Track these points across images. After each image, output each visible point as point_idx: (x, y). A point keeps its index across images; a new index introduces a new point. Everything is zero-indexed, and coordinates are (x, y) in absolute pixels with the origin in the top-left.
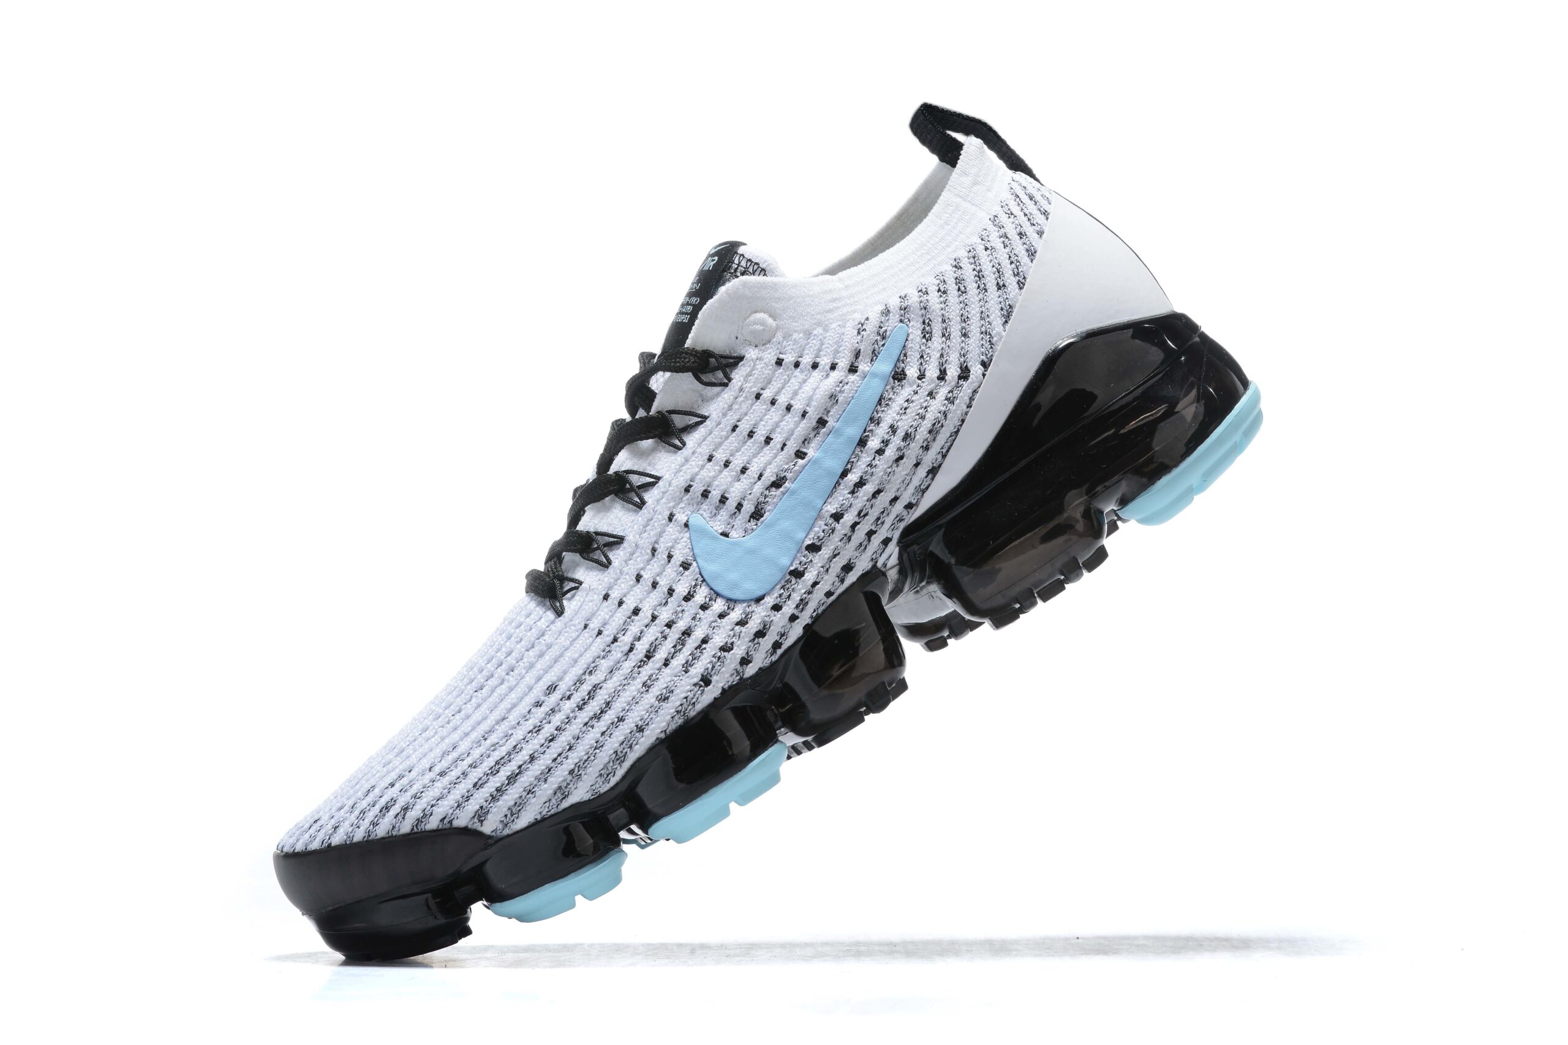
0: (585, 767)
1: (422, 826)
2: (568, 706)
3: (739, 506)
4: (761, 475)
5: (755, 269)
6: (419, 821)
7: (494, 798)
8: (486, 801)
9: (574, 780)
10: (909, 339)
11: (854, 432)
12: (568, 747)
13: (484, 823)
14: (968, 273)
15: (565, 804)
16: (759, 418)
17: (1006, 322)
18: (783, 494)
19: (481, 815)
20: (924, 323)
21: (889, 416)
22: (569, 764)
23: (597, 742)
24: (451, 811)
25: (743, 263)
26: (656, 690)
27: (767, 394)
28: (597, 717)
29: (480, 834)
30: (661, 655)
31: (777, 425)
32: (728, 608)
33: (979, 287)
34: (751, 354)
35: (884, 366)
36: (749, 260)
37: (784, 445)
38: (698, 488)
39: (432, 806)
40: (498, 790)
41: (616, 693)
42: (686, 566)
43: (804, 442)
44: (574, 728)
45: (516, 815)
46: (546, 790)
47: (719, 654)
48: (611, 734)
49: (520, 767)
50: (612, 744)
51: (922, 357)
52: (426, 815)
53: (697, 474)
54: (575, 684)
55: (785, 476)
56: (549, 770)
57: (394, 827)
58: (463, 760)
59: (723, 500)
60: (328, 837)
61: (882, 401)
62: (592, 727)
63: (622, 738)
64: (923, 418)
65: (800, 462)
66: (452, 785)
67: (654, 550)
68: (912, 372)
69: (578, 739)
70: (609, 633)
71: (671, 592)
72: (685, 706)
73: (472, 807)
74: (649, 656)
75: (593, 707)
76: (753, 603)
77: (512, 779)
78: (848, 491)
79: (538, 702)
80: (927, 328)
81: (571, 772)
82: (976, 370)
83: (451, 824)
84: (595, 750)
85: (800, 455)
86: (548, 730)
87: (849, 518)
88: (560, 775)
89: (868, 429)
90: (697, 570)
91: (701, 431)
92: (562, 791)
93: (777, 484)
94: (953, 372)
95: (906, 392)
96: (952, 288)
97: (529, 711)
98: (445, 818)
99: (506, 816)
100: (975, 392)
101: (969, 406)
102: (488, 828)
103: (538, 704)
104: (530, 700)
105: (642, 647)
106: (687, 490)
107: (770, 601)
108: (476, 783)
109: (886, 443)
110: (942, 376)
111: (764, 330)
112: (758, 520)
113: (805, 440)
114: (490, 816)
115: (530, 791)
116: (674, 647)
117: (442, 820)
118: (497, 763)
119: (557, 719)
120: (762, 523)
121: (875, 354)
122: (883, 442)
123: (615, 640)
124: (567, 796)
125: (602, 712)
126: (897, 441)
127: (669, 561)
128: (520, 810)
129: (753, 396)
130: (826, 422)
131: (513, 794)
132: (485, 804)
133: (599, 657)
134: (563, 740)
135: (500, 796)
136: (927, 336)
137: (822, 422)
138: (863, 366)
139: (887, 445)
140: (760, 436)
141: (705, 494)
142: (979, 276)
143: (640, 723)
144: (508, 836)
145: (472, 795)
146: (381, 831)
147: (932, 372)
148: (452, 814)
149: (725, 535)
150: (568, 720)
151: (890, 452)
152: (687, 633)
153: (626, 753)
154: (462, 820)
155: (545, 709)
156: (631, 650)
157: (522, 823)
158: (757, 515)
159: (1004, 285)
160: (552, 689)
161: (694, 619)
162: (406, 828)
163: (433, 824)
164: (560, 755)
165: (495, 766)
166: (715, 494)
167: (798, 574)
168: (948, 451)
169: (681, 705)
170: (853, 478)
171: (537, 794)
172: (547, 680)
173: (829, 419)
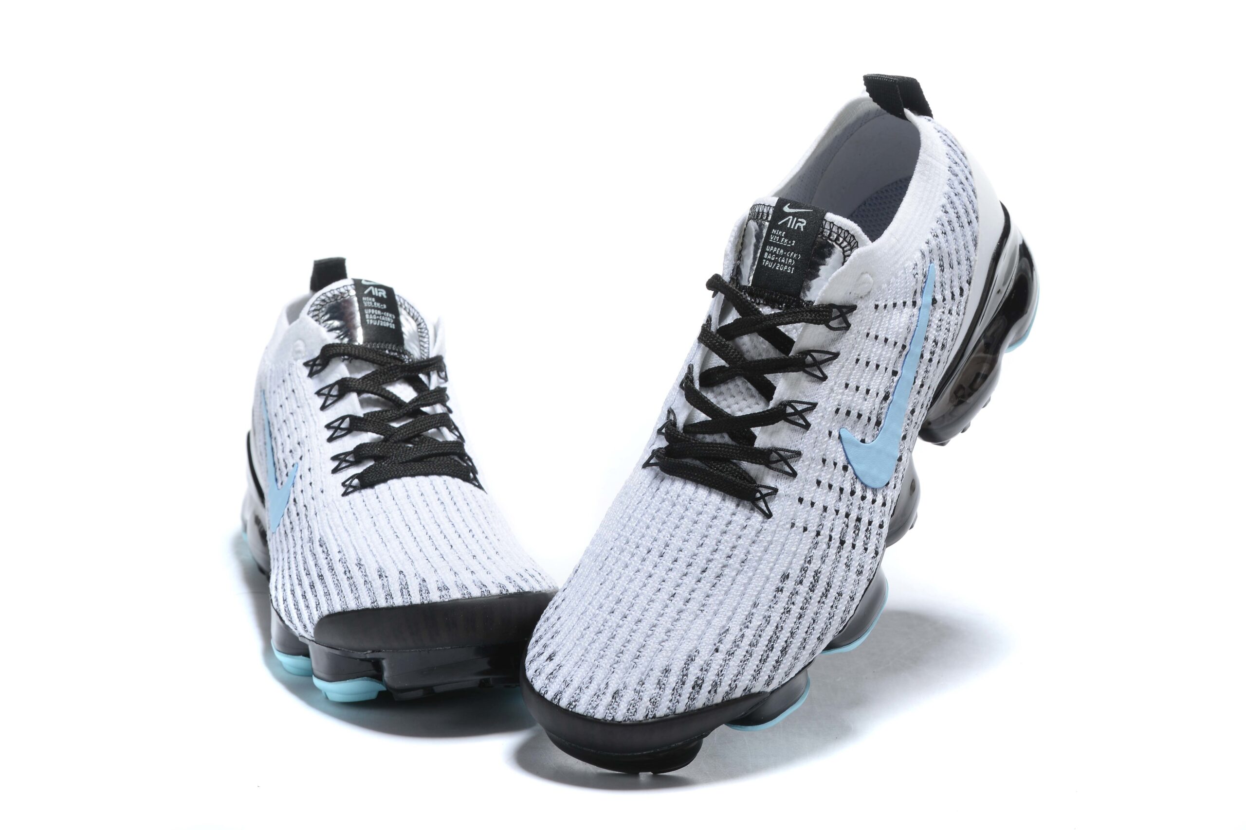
1: (730, 696)
2: (803, 589)
3: (869, 419)
4: (877, 394)
5: (846, 235)
6: (728, 693)
7: (776, 668)
8: (771, 671)
11: (918, 349)
12: (812, 621)
13: (770, 686)
14: (952, 216)
16: (870, 351)
17: (975, 247)
19: (768, 681)
20: (940, 259)
21: (933, 334)
23: (829, 614)
24: (749, 683)
25: (835, 229)
26: (854, 568)
27: (872, 332)
28: (825, 595)
29: (765, 693)
30: (849, 541)
31: (881, 355)
32: (875, 496)
33: (959, 225)
34: (861, 303)
35: (927, 297)
36: (839, 228)
37: (886, 368)
38: (843, 410)
39: (735, 681)
40: (777, 662)
41: (831, 576)
42: (845, 469)
43: (896, 364)
44: (813, 607)
48: (836, 606)
49: (786, 642)
51: (942, 285)
52: (732, 689)
53: (841, 399)
54: (802, 571)
55: (889, 391)
56: (805, 641)
57: (708, 700)
59: (859, 416)
60: (650, 711)
62: (824, 603)
63: (844, 608)
65: (896, 379)
66: (743, 662)
67: (824, 461)
68: (939, 298)
69: (817, 614)
70: (813, 528)
71: (841, 490)
72: (872, 575)
73: (763, 677)
74: (842, 543)
75: (820, 588)
76: (885, 488)
77: (784, 651)
78: (917, 393)
79: (778, 588)
80: (942, 263)
82: (966, 287)
83: (750, 691)
85: (895, 373)
86: (796, 610)
87: (918, 411)
89: (924, 346)
90: (852, 471)
91: (835, 364)
93: (886, 398)
94: (957, 292)
95: (939, 312)
96: (947, 229)
97: (775, 597)
98: (746, 689)
99: (779, 680)
100: (966, 303)
103: (780, 590)
104: (770, 588)
105: (836, 536)
106: (837, 411)
107: (892, 484)
108: (761, 659)
110: (953, 296)
111: (868, 286)
112: (879, 427)
113: (897, 362)
114: (773, 681)
116: (854, 532)
117: (745, 690)
118: (770, 641)
119: (799, 600)
120: (881, 429)
122: (931, 353)
123: (818, 534)
125: (827, 591)
127: (835, 467)
129: (865, 335)
130: (906, 346)
132: (771, 674)
133: (811, 548)
134: (809, 614)
135: (779, 665)
136: (942, 268)
137: (903, 347)
138: (919, 302)
139: (933, 355)
140: (872, 364)
141: (848, 413)
142: (958, 216)
143: (851, 595)
144: (778, 689)
145: (761, 668)
146: (698, 704)
147: (948, 295)
148: (750, 685)
149: (863, 441)
150: (807, 600)
151: (935, 359)
152: (859, 520)
154: (758, 687)
155: (786, 594)
156: (830, 539)
158: (878, 423)
159: (970, 221)
160: (785, 577)
161: (859, 508)
162: (718, 699)
163: (738, 693)
164: (809, 628)
165: (769, 643)
166: (854, 413)
170: (918, 382)
172: (779, 570)
173: (908, 345)
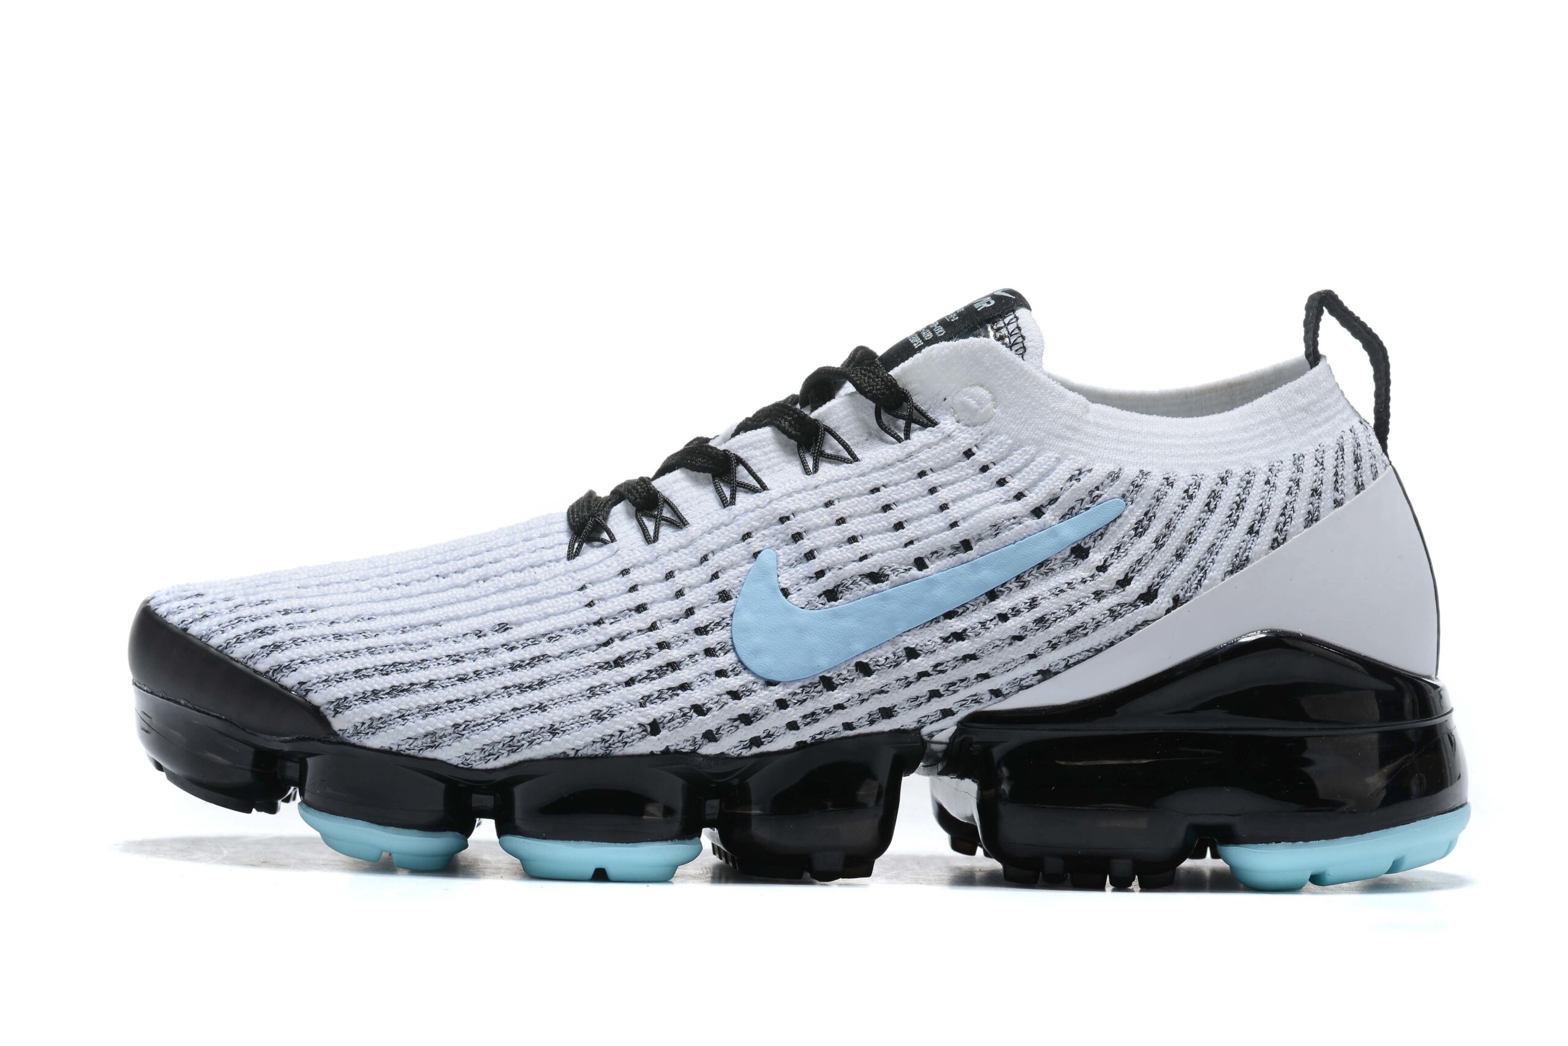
0: (473, 731)
1: (279, 676)
2: (508, 657)
3: (820, 574)
4: (864, 557)
5: (1017, 341)
6: (280, 668)
7: (364, 698)
8: (355, 696)
9: (453, 735)
10: (1119, 521)
11: (991, 578)
12: (471, 699)
13: (338, 715)
14: (1229, 495)
15: (429, 754)
16: (906, 498)
17: (1231, 572)
18: (874, 592)
19: (340, 705)
20: (1146, 514)
21: (1039, 588)
22: (459, 717)
23: (502, 714)
24: (315, 681)
25: (1011, 327)
26: (600, 702)
27: (932, 479)
28: (522, 688)
29: (327, 724)
30: (630, 670)
31: (919, 517)
32: (733, 670)
33: (1230, 516)
34: (947, 423)
35: (1072, 532)
36: (1019, 328)
37: (911, 542)
38: (793, 526)
39: (302, 663)
40: (375, 693)
41: (558, 678)
42: (724, 596)
43: (933, 553)
44: (491, 684)
45: (373, 730)
46: (419, 726)
47: (687, 711)
48: (522, 716)
49: (412, 684)
50: (514, 727)
51: (1118, 548)
52: (289, 667)
53: (803, 511)
54: (528, 639)
55: (888, 575)
56: (437, 709)
57: (252, 657)
58: (366, 637)
59: (810, 556)
60: (191, 620)
61: (1044, 567)
62: (510, 695)
63: (528, 727)
64: (1072, 612)
65: (915, 571)
66: (337, 655)
67: (705, 559)
68: (1096, 557)
69: (486, 697)
70: (599, 610)
71: (690, 612)
72: (615, 739)
73: (337, 691)
74: (619, 662)
75: (526, 676)
76: (761, 682)
77: (395, 691)
78: (942, 635)
79: (481, 632)
80: (1145, 522)
81: (456, 726)
82: (1163, 600)
83: (307, 694)
84: (495, 720)
85: (920, 563)
86: (467, 667)
87: (923, 663)
88: (442, 721)
89: (1008, 585)
90: (732, 609)
91: (843, 469)
92: (434, 739)
93: (876, 577)
94: (1138, 586)
95: (1077, 573)
96: (1201, 497)
97: (465, 635)
98: (304, 683)
99: (363, 724)
100: (1146, 623)
101: (1130, 633)
102: (339, 723)
103: (479, 634)
104: (475, 623)
105: (619, 648)
106: (783, 520)
107: (779, 692)
108: (360, 670)
109: (1016, 612)
110: (1124, 582)
111: (976, 410)
112: (829, 601)
113: (936, 552)
114: (348, 712)
115: (403, 715)
116: (650, 671)
117: (301, 683)
118: (394, 665)
119: (484, 663)
120: (831, 607)
121: (1070, 513)
122: (1013, 609)
123: (599, 622)
124: (436, 747)
125: (530, 687)
126: (1028, 618)
127: (711, 580)
128: (380, 728)
129: (917, 471)
130: (971, 548)
131: (387, 706)
132: (351, 698)
133: (570, 629)
134: (473, 687)
135: (373, 700)
136: (1140, 529)
137: (966, 545)
138: (1049, 516)
139: (1014, 615)
140: (893, 516)
141: (797, 537)
142: (1239, 505)
143: (557, 725)
144: (354, 745)
145: (346, 679)
146: (239, 652)
147: (1116, 571)
148: (314, 684)
149: (785, 592)
150: (493, 671)
151: (1013, 625)
152: (674, 666)
153: (523, 745)
154: (320, 697)
155: (482, 643)
156: (606, 644)
157: (376, 741)
158: (831, 595)
159: (1257, 532)
160: (504, 627)
161: (691, 656)
162: (263, 665)
163: (290, 680)
164: (458, 700)
165: (390, 666)
166: (806, 544)
167: (828, 684)
168: (1075, 664)
169: (612, 736)
170: (956, 625)
171: (409, 724)
172: (506, 616)
173: (976, 547)
